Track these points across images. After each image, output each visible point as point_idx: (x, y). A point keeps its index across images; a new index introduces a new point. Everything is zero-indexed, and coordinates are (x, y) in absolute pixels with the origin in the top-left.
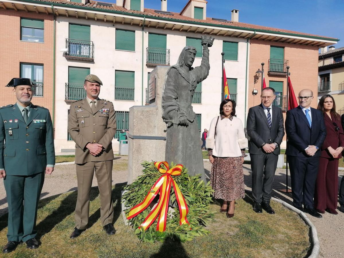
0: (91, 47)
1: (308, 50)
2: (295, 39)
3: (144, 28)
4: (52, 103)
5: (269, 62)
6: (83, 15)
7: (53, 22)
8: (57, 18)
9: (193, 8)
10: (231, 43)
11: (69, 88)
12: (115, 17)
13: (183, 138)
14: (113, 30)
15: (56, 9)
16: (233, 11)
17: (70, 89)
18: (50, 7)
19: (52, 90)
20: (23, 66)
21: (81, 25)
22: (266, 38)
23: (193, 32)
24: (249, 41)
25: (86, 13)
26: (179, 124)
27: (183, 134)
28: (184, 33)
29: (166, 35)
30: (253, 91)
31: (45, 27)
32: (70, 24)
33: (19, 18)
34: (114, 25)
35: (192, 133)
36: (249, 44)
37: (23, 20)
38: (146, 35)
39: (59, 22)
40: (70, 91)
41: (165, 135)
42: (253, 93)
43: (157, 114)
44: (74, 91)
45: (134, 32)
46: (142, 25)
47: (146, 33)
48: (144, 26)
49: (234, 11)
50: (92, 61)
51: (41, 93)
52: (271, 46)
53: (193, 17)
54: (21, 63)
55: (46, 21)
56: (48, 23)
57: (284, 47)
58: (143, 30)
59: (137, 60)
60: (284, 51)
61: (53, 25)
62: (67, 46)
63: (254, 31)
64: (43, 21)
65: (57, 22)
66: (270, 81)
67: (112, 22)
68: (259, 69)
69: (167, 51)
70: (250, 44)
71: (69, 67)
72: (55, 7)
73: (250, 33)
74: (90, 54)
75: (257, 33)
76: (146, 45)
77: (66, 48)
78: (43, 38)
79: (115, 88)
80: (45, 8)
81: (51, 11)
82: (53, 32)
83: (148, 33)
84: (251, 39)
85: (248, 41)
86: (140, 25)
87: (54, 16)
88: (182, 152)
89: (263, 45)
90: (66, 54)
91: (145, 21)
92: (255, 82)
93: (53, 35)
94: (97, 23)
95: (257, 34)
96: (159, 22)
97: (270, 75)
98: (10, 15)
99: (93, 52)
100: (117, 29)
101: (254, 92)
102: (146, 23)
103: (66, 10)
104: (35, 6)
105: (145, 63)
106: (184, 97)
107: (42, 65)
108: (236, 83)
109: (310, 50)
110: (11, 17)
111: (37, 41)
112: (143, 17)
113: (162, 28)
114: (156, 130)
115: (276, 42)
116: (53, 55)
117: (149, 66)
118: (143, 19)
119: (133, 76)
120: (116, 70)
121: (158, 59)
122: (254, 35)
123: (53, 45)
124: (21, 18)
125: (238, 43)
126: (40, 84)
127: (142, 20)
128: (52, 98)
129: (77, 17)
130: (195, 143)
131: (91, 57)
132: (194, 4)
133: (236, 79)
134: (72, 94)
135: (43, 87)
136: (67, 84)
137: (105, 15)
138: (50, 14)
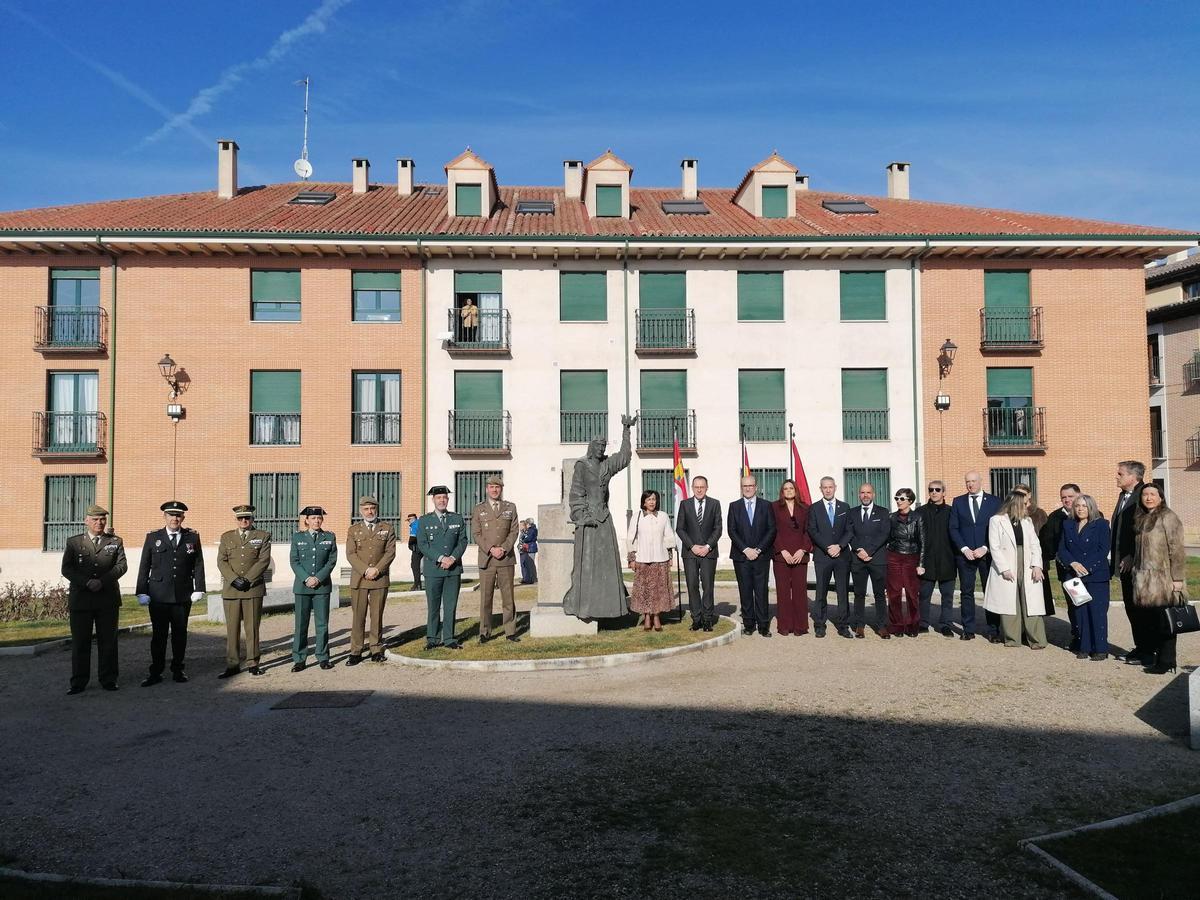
0: (504, 320)
1: (1107, 270)
2: (1055, 249)
3: (628, 262)
4: (420, 457)
5: (982, 315)
6: (485, 252)
7: (420, 272)
8: (429, 264)
9: (759, 192)
10: (864, 275)
11: (455, 420)
12: (556, 248)
13: (591, 541)
14: (554, 275)
15: (427, 247)
16: (890, 167)
17: (458, 422)
18: (415, 243)
19: (421, 429)
20: (359, 377)
21: (481, 272)
22: (965, 253)
23: (756, 256)
24: (917, 263)
25: (492, 247)
26: (585, 526)
27: (591, 536)
28: (733, 263)
29: (684, 273)
30: (937, 400)
31: (403, 287)
32: (455, 272)
33: (348, 272)
34: (555, 266)
35: (603, 535)
36: (917, 271)
37: (357, 275)
38: (634, 277)
39: (432, 272)
40: (458, 427)
41: (573, 537)
42: (938, 406)
43: (564, 513)
44: (467, 427)
45: (605, 273)
46: (622, 257)
47: (632, 273)
48: (626, 260)
49: (895, 167)
50: (506, 355)
51: (396, 437)
52: (987, 271)
53: (758, 213)
54: (354, 372)
55: (405, 273)
56: (409, 276)
57: (1028, 271)
58: (625, 267)
59: (612, 342)
60: (1029, 280)
61: (420, 281)
62: (452, 325)
63: (923, 240)
64: (398, 272)
65: (428, 271)
66: (988, 368)
67: (551, 257)
68: (948, 340)
69: (688, 313)
70: (922, 271)
71: (456, 371)
72: (424, 243)
73: (913, 248)
74: (501, 338)
75: (932, 244)
76: (634, 302)
77: (449, 330)
78: (400, 311)
79: (562, 414)
80: (404, 246)
81: (416, 251)
82: (421, 296)
83: (637, 272)
84: (921, 258)
85: (913, 266)
86: (618, 256)
87: (422, 260)
88: (591, 557)
89: (962, 270)
90: (448, 344)
91: (627, 249)
92: (942, 372)
93: (420, 303)
94: (517, 263)
95: (934, 247)
96: (662, 248)
97: (985, 352)
98: (330, 268)
99: (508, 332)
100: (561, 272)
101: (940, 402)
102: (631, 252)
103: (448, 247)
104: (383, 246)
105: (632, 347)
106: (594, 494)
107: (398, 372)
108: (885, 381)
109: (1115, 270)
110: (333, 271)
111: (386, 318)
112: (624, 241)
113: (674, 256)
114: (564, 532)
115: (1000, 260)
116: (421, 348)
117: (641, 354)
118: (622, 245)
119: (605, 382)
120: (562, 371)
121: (665, 335)
122: (928, 249)
123: (421, 326)
124: (353, 272)
125: (884, 272)
126: (394, 416)
127: (620, 248)
128: (421, 447)
129: (472, 256)
130: (606, 546)
131: (504, 346)
132: (759, 180)
133: (886, 369)
134: (462, 434)
135: (400, 421)
136: (453, 413)
137: (534, 248)
138: (413, 256)
